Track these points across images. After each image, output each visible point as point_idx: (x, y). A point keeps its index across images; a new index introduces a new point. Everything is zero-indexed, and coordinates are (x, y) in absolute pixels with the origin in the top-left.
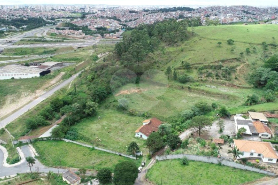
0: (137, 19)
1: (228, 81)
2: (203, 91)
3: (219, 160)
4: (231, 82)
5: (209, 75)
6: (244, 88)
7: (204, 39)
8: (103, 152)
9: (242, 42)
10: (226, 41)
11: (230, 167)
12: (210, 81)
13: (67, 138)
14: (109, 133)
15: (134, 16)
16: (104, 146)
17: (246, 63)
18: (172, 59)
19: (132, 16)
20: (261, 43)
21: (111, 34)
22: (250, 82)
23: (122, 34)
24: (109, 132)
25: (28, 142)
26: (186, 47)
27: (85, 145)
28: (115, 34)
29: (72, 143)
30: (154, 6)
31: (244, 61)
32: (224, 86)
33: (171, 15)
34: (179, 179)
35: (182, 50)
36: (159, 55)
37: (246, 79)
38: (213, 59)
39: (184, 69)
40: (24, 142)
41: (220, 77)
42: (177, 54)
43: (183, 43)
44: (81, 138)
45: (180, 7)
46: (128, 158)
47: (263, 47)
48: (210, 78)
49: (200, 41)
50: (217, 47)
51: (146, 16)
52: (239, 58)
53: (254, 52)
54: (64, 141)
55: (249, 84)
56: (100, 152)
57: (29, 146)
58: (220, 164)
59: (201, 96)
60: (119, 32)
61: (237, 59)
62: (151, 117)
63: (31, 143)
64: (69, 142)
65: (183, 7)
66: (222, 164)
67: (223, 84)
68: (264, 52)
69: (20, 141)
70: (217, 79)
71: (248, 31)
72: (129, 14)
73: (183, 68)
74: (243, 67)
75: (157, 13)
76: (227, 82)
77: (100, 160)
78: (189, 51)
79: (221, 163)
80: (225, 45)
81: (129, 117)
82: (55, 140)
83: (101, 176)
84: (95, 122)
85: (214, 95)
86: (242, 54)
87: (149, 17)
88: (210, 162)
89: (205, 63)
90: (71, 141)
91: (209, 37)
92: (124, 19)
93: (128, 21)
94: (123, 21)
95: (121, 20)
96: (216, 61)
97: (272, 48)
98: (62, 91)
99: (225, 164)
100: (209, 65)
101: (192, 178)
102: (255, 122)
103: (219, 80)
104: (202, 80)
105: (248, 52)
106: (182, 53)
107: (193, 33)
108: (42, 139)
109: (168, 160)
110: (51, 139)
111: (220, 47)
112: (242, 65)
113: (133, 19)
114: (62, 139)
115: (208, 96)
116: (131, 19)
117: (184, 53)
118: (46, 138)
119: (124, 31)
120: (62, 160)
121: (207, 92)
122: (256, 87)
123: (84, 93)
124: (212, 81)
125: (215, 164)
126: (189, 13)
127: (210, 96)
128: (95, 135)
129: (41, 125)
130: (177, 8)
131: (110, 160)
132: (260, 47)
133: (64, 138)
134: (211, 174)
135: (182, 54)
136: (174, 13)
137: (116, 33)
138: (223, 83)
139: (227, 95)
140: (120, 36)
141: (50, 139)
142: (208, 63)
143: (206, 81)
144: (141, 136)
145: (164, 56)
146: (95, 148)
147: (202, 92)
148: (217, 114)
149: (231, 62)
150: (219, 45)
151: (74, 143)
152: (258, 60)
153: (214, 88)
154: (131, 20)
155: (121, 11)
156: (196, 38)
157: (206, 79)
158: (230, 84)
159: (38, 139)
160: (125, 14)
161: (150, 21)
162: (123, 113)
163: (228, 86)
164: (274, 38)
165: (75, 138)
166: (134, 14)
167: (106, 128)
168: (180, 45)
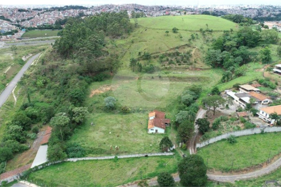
0: (32, 18)
1: (189, 65)
2: (174, 77)
3: (262, 129)
4: (193, 66)
5: (171, 63)
6: (205, 69)
7: (149, 29)
8: (131, 159)
9: (183, 30)
10: (171, 30)
11: (272, 133)
12: (174, 67)
13: (73, 157)
14: (119, 138)
15: (26, 15)
16: (126, 152)
17: (196, 48)
18: (126, 52)
19: (23, 15)
20: (199, 30)
21: (8, 36)
22: (208, 64)
23: (23, 35)
24: (118, 136)
25: (16, 178)
26: (135, 38)
27: (103, 158)
28: (14, 36)
29: (83, 160)
30: (38, 6)
31: (193, 46)
32: (188, 70)
33: (70, 13)
34: (240, 157)
35: (133, 42)
36: (112, 48)
37: (203, 62)
38: (167, 47)
39: (144, 59)
40: (9, 181)
41: (180, 62)
42: (129, 46)
43: (129, 35)
44: (90, 152)
45: (72, 6)
46: (163, 156)
47: (201, 33)
48: (173, 65)
49: (146, 32)
50: (165, 35)
51: (41, 15)
52: (189, 44)
53: (197, 38)
54: (69, 162)
55: (208, 66)
56: (128, 160)
57: (20, 183)
58: (262, 133)
59: (174, 82)
60: (17, 33)
61: (188, 46)
62: (147, 111)
63: (22, 178)
64: (78, 161)
65: (76, 6)
66: (265, 132)
67: (186, 69)
68: (204, 37)
69: (3, 182)
70: (179, 65)
71: (183, 20)
72: (19, 13)
73: (142, 58)
74: (195, 52)
75: (54, 11)
76: (190, 67)
77: (137, 168)
78: (140, 41)
79: (263, 131)
80: (171, 33)
81: (124, 116)
82: (55, 164)
83: (167, 182)
84: (90, 129)
85: (186, 80)
86: (190, 40)
87: (46, 16)
88: (254, 133)
89: (162, 52)
90: (80, 159)
91: (152, 27)
92: (15, 19)
93: (20, 21)
94: (13, 21)
95: (11, 20)
96: (171, 49)
97: (208, 33)
98: (9, 105)
99: (267, 132)
100: (166, 53)
101: (252, 152)
102: (250, 93)
103: (182, 66)
104: (166, 68)
105: (193, 38)
106: (133, 44)
107: (136, 24)
108: (36, 169)
109: (211, 144)
110: (49, 165)
111: (168, 35)
112: (194, 50)
113: (27, 19)
114: (65, 160)
115: (181, 81)
116: (23, 18)
117: (135, 44)
118: (42, 165)
119: (25, 31)
120: (90, 183)
121: (178, 78)
122: (214, 67)
123: (42, 102)
124: (176, 67)
125: (258, 134)
126: (88, 11)
127: (182, 81)
128: (105, 143)
129: (18, 152)
130: (69, 7)
131: (147, 164)
132: (199, 33)
133: (69, 157)
134: (263, 143)
135: (133, 46)
136: (72, 11)
137: (15, 34)
138: (187, 67)
139: (197, 77)
140: (21, 37)
141: (46, 165)
142: (164, 51)
143: (170, 68)
144: (156, 131)
145: (118, 49)
146: (118, 157)
147: (174, 79)
148: (209, 94)
149: (184, 48)
150: (166, 34)
151: (86, 160)
152: (203, 45)
153: (181, 73)
154: (23, 20)
155: (7, 10)
156: (141, 30)
157: (170, 66)
158: (193, 68)
159: (31, 170)
160: (14, 13)
161: (49, 20)
162: (114, 113)
163: (192, 70)
164: (207, 25)
165: (83, 153)
166: (25, 12)
167: (110, 133)
168: (127, 37)
